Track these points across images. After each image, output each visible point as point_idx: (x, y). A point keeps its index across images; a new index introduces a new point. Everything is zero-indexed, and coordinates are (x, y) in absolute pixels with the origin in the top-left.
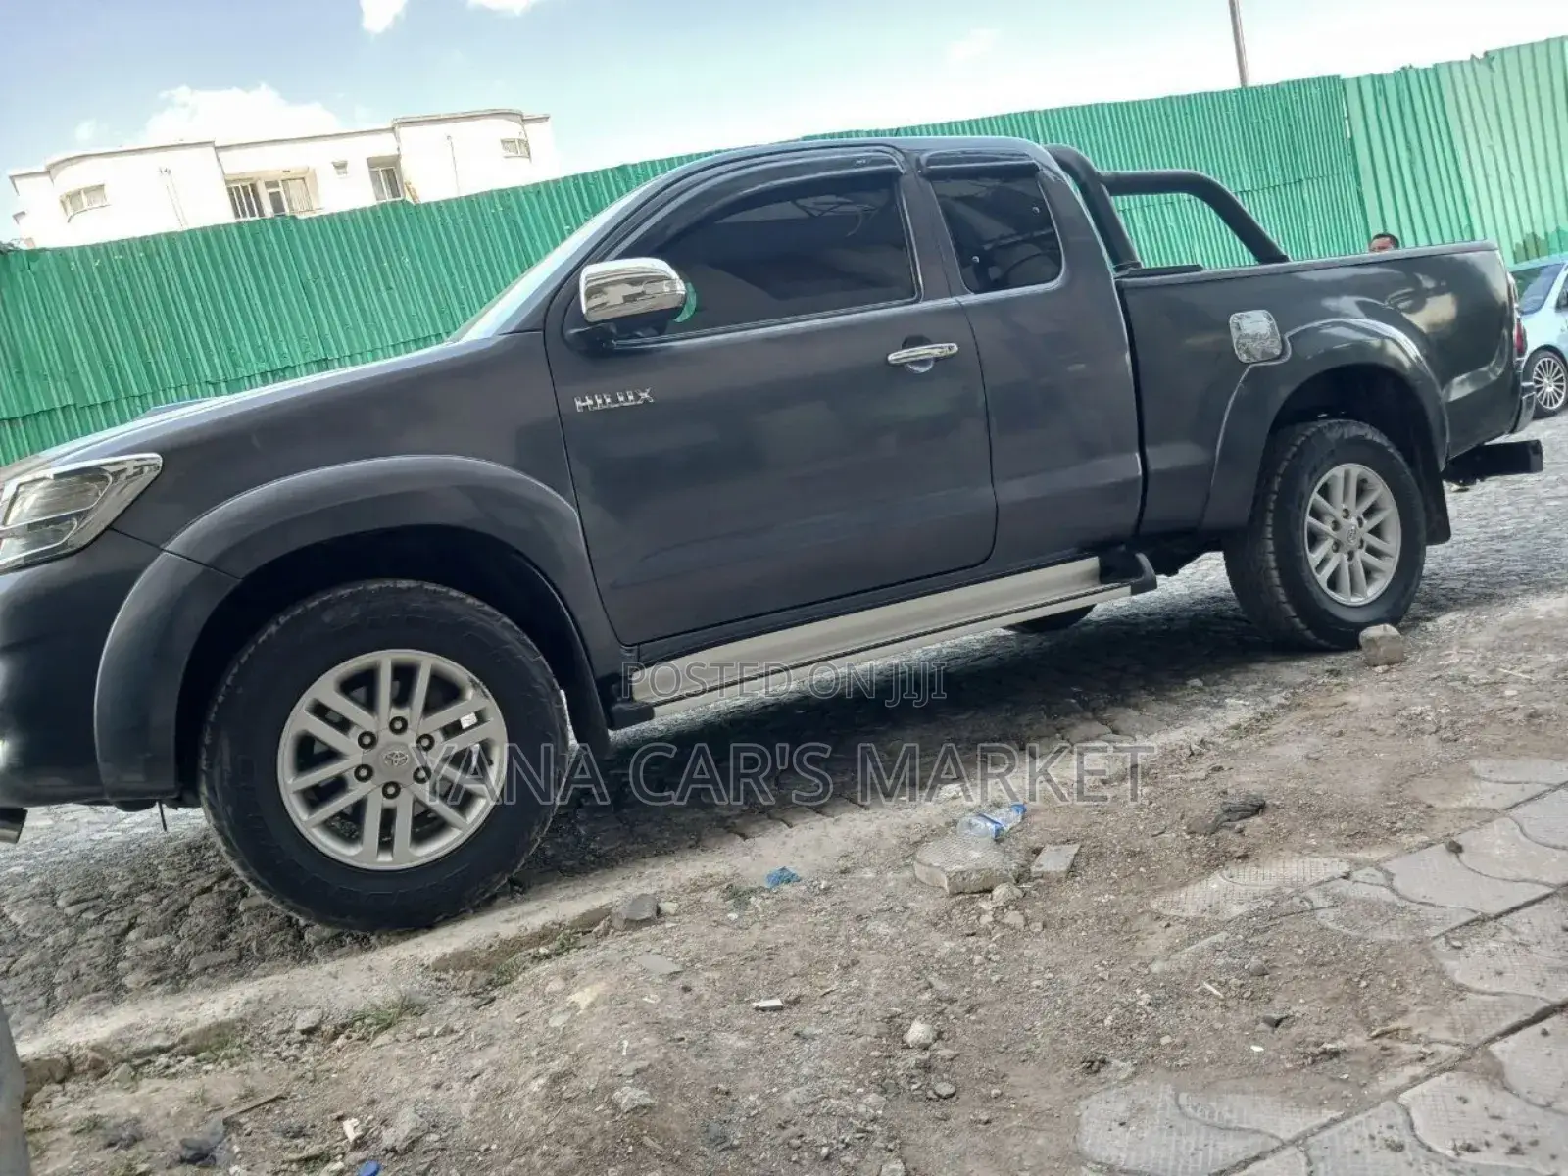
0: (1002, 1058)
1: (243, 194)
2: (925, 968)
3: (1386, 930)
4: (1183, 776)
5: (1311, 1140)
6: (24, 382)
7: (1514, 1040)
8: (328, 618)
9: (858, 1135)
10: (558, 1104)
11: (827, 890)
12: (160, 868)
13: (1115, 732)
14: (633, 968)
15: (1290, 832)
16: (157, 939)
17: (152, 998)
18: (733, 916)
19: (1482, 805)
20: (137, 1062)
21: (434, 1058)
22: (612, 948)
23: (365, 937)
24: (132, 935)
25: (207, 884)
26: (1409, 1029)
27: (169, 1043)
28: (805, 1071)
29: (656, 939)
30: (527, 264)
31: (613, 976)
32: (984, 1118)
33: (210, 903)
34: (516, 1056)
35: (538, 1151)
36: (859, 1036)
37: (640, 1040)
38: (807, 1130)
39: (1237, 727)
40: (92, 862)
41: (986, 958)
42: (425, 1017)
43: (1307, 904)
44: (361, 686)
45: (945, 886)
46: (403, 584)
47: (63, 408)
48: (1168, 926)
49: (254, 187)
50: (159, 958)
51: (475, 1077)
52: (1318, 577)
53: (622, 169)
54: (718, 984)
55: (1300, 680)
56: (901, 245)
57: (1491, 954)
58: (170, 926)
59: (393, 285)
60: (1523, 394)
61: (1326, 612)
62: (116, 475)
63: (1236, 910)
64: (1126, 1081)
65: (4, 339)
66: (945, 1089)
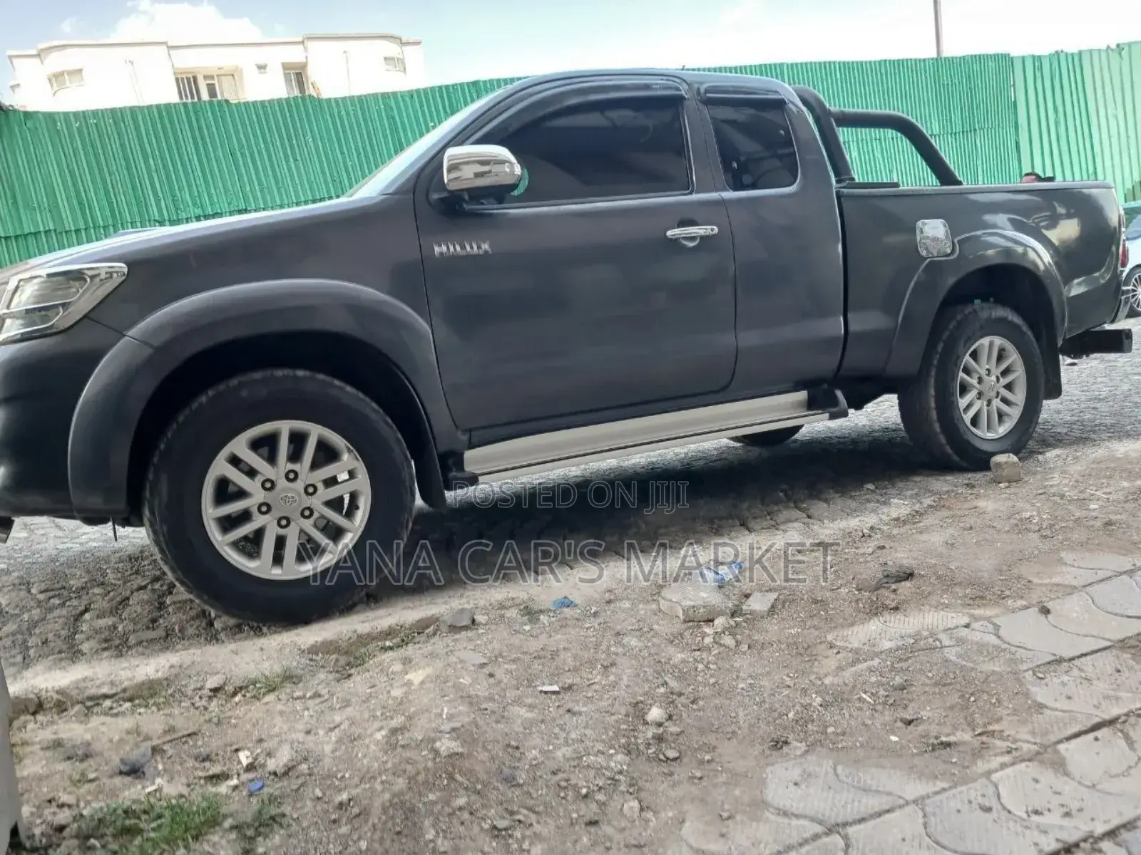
0: (714, 735)
1: (187, 83)
2: (664, 671)
3: (991, 663)
4: (857, 551)
5: (927, 801)
6: (18, 210)
7: (1074, 742)
8: (244, 393)
9: (609, 782)
10: (395, 749)
11: (595, 614)
12: (108, 571)
13: (809, 517)
14: (453, 659)
15: (930, 594)
16: (105, 620)
17: (102, 660)
18: (527, 628)
19: (1066, 583)
20: (89, 704)
21: (306, 713)
22: (439, 644)
23: (259, 627)
24: (87, 616)
25: (144, 584)
26: (1002, 731)
27: (113, 691)
28: (573, 736)
29: (470, 640)
30: (400, 148)
31: (439, 664)
32: (698, 774)
33: (145, 597)
34: (366, 716)
35: (379, 780)
36: (612, 714)
37: (456, 708)
38: (572, 777)
39: (897, 519)
40: (57, 564)
41: (706, 667)
42: (301, 685)
43: (938, 643)
44: (266, 446)
45: (681, 615)
46: (300, 373)
47: (46, 232)
48: (838, 653)
49: (195, 79)
50: (107, 633)
51: (335, 727)
52: (964, 416)
53: (475, 83)
54: (514, 673)
55: (945, 489)
56: (681, 151)
57: (1064, 684)
58: (114, 611)
59: (299, 158)
60: (1122, 295)
61: (968, 442)
62: (92, 277)
63: (887, 645)
64: (802, 756)
65: (4, 177)
66: (672, 754)
